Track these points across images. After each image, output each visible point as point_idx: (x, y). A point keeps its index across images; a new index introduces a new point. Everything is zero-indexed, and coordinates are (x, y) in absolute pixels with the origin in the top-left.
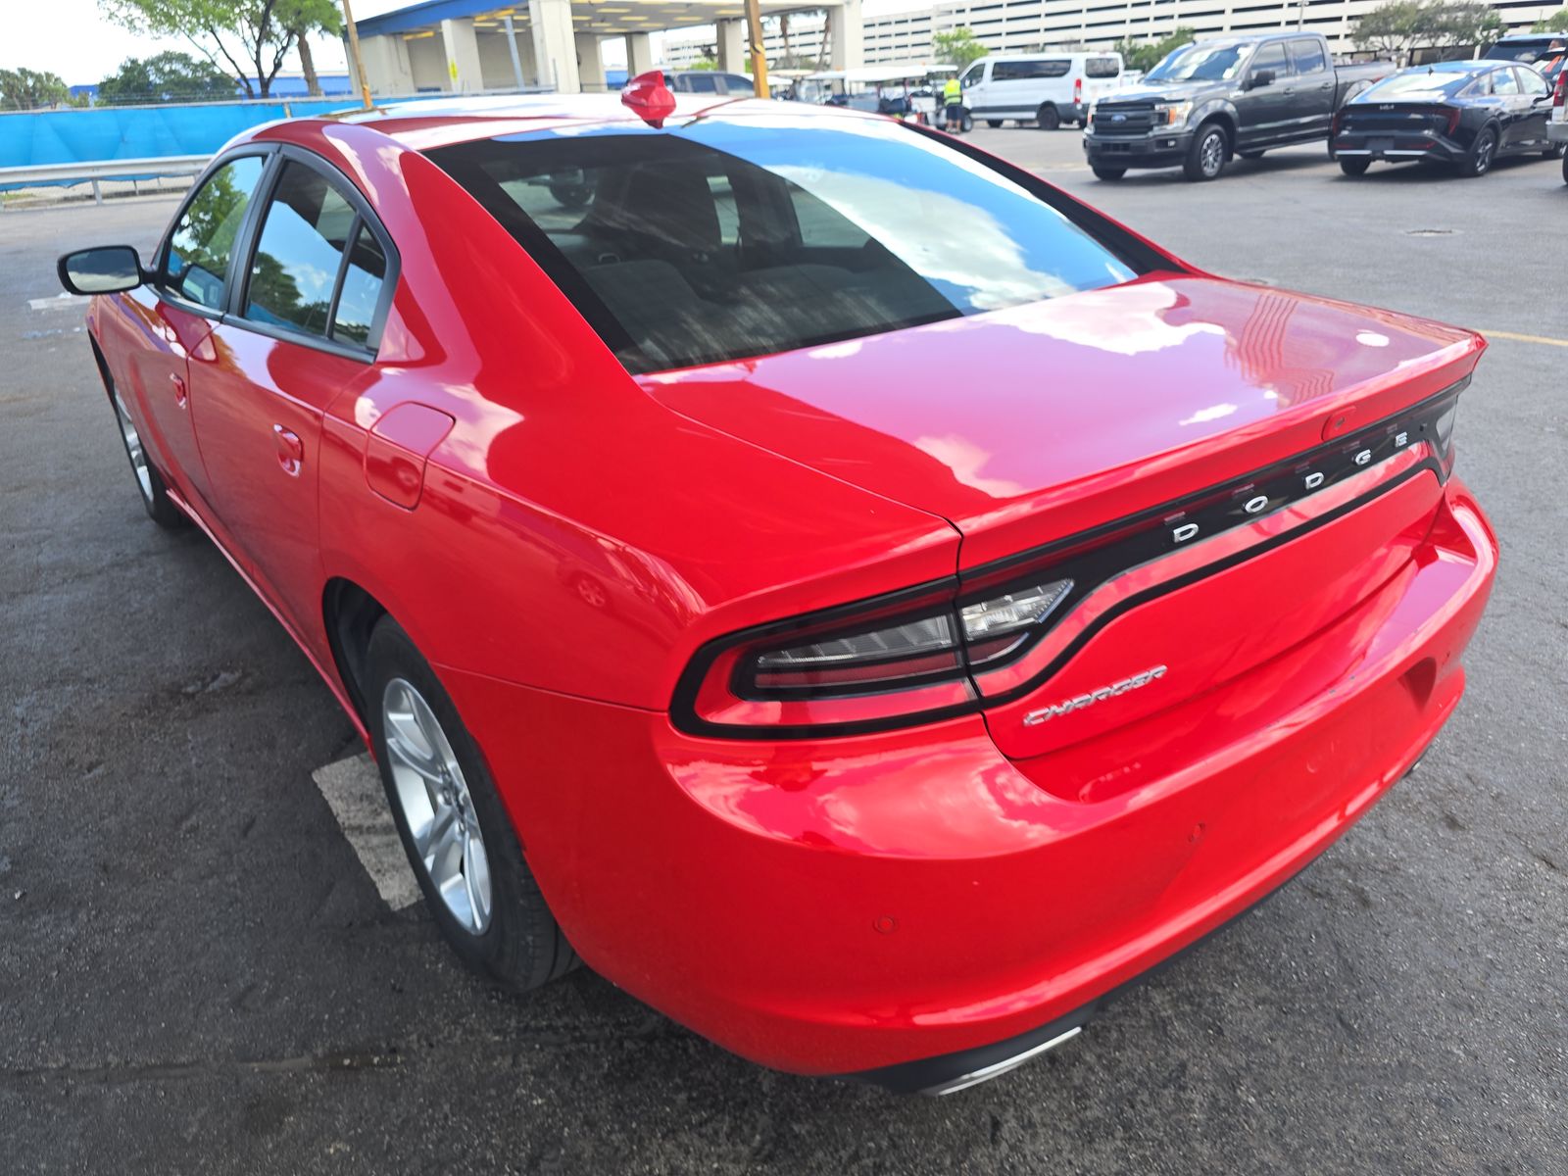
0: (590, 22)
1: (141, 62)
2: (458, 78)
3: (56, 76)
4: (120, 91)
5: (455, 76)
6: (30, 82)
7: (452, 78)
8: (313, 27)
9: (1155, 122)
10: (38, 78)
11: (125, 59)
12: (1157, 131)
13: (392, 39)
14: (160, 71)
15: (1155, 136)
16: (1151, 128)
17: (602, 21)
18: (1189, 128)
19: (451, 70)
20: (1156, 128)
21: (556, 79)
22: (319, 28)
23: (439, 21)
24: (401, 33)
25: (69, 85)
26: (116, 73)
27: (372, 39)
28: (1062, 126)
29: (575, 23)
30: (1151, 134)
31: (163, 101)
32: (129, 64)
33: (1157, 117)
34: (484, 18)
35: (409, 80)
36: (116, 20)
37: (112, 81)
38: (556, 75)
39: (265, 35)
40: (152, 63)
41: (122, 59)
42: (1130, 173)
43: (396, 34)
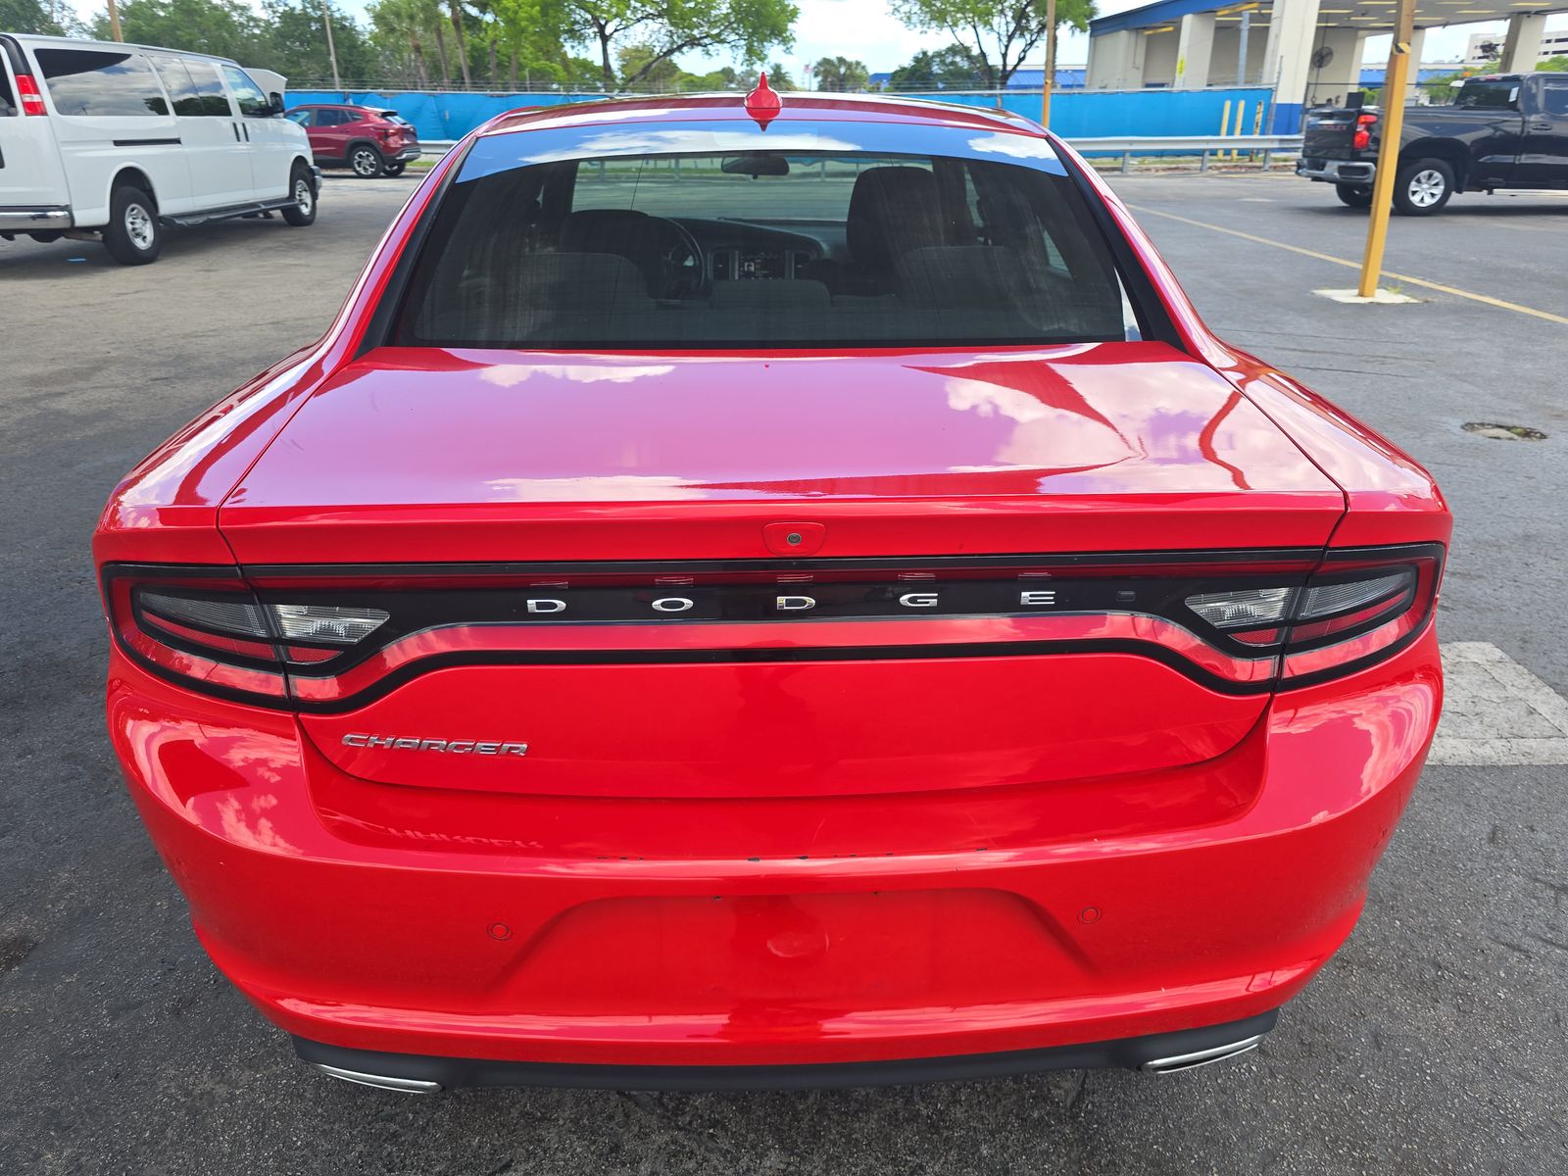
0: (1349, 15)
1: (930, 54)
2: (1183, 75)
3: (863, 64)
4: (906, 80)
5: (1181, 72)
6: (842, 70)
7: (1177, 75)
8: (1065, 22)
10: (849, 66)
11: (920, 51)
13: (1133, 36)
14: (943, 62)
17: (1363, 15)
19: (1178, 66)
21: (1279, 78)
22: (1070, 23)
23: (1181, 16)
24: (1145, 28)
25: (872, 71)
26: (908, 63)
27: (1115, 34)
29: (1321, 18)
31: (937, 89)
32: (921, 56)
34: (1226, 12)
35: (1140, 74)
36: (898, 16)
37: (903, 69)
38: (1279, 73)
39: (1021, 29)
40: (939, 54)
41: (916, 51)
43: (1138, 30)
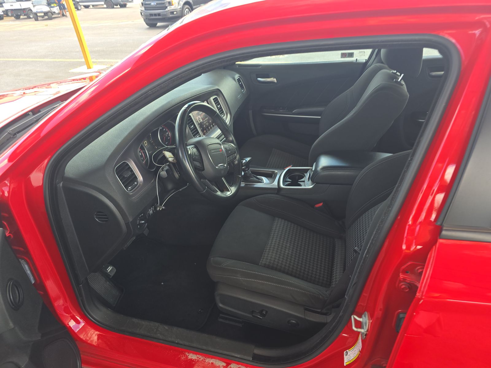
9: (168, 5)
12: (169, 8)
15: (168, 11)
16: (166, 7)
18: (179, 7)
20: (168, 7)
28: (115, 7)
30: (167, 10)
33: (168, 3)
42: (159, 24)
